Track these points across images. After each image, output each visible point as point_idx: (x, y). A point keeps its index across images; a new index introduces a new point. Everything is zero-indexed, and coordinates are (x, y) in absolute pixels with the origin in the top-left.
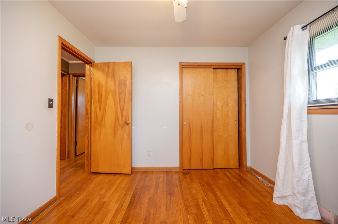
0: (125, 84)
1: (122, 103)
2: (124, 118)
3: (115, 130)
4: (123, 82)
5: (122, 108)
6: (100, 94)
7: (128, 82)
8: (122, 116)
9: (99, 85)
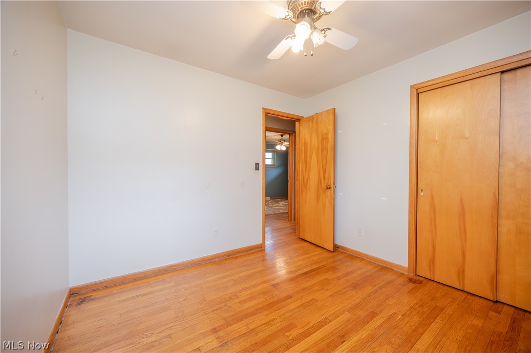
0: (327, 138)
1: (324, 162)
2: (326, 181)
3: (318, 195)
4: (325, 136)
5: (324, 168)
6: (306, 153)
7: (331, 136)
8: (324, 178)
9: (305, 143)
